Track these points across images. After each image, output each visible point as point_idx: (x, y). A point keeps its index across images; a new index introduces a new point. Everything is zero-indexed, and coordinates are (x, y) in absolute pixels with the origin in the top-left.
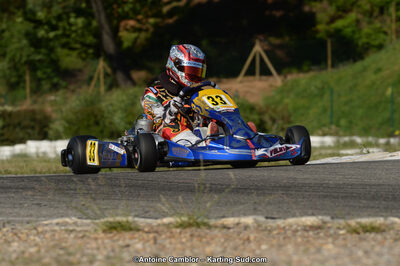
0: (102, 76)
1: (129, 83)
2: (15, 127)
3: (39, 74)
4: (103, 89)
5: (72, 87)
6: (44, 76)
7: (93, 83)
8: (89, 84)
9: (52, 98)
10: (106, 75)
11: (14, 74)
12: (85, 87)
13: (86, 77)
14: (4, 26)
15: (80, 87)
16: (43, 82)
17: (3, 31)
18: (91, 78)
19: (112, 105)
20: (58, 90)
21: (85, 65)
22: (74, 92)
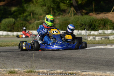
0: (72, 12)
1: (80, 14)
3: (55, 11)
4: (72, 15)
5: (64, 14)
6: (57, 11)
7: (70, 13)
8: (69, 14)
9: (58, 17)
10: (74, 11)
11: (48, 10)
12: (67, 15)
13: (68, 12)
15: (66, 14)
16: (56, 13)
18: (69, 12)
19: (72, 21)
20: (60, 15)
21: (68, 8)
22: (64, 16)
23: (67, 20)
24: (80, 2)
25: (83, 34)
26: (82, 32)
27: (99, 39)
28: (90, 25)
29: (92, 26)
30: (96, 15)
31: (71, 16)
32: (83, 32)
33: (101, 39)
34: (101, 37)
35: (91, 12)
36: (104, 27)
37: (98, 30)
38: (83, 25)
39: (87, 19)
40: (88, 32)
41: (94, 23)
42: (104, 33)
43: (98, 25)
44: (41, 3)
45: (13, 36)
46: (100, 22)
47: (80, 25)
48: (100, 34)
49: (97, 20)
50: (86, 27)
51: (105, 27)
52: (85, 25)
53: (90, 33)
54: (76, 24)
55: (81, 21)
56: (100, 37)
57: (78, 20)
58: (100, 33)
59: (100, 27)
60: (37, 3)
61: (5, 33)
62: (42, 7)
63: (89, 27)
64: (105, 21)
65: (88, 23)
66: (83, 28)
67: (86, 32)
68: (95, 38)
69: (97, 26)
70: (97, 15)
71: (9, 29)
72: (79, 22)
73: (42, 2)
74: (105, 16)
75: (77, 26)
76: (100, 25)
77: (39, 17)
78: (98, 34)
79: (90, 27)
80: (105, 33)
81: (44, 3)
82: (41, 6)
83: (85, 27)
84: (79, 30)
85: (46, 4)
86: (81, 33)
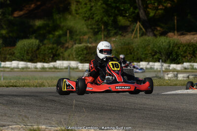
0: (138, 29)
1: (151, 34)
2: (92, 54)
3: (109, 28)
4: (138, 35)
5: (125, 34)
6: (111, 29)
7: (134, 33)
8: (132, 33)
9: (114, 39)
10: (141, 29)
11: (96, 27)
12: (130, 34)
13: (131, 30)
14: (93, 4)
15: (128, 34)
16: (111, 32)
17: (92, 7)
18: (133, 30)
19: (138, 45)
20: (117, 35)
21: (131, 24)
22: (125, 36)
23: (129, 44)
24: (152, 14)
25: (157, 69)
26: (154, 65)
27: (183, 77)
28: (168, 54)
29: (172, 56)
30: (179, 37)
31: (137, 37)
32: (157, 65)
33: (188, 77)
34: (188, 75)
35: (170, 32)
36: (192, 57)
37: (182, 63)
38: (156, 53)
39: (164, 44)
40: (165, 65)
41: (176, 51)
42: (193, 68)
43: (182, 53)
44: (85, 14)
45: (35, 70)
46: (186, 48)
47: (151, 54)
48: (185, 69)
49: (181, 44)
50: (162, 56)
51: (195, 57)
52: (160, 53)
53: (168, 68)
54: (145, 51)
55: (154, 45)
56: (185, 75)
57: (148, 45)
58: (187, 67)
59: (186, 57)
60: (77, 14)
61: (21, 64)
62: (86, 20)
63: (167, 57)
64: (194, 46)
65: (165, 50)
66: (156, 59)
67: (162, 66)
68: (176, 76)
69: (181, 55)
70: (182, 36)
71: (29, 57)
72: (149, 48)
73: (87, 13)
74: (195, 39)
75: (146, 54)
76: (186, 55)
77: (81, 37)
78: (181, 69)
79: (169, 57)
80: (195, 67)
81: (91, 14)
82: (85, 18)
83: (160, 57)
84: (149, 61)
85: (94, 16)
86: (152, 67)
